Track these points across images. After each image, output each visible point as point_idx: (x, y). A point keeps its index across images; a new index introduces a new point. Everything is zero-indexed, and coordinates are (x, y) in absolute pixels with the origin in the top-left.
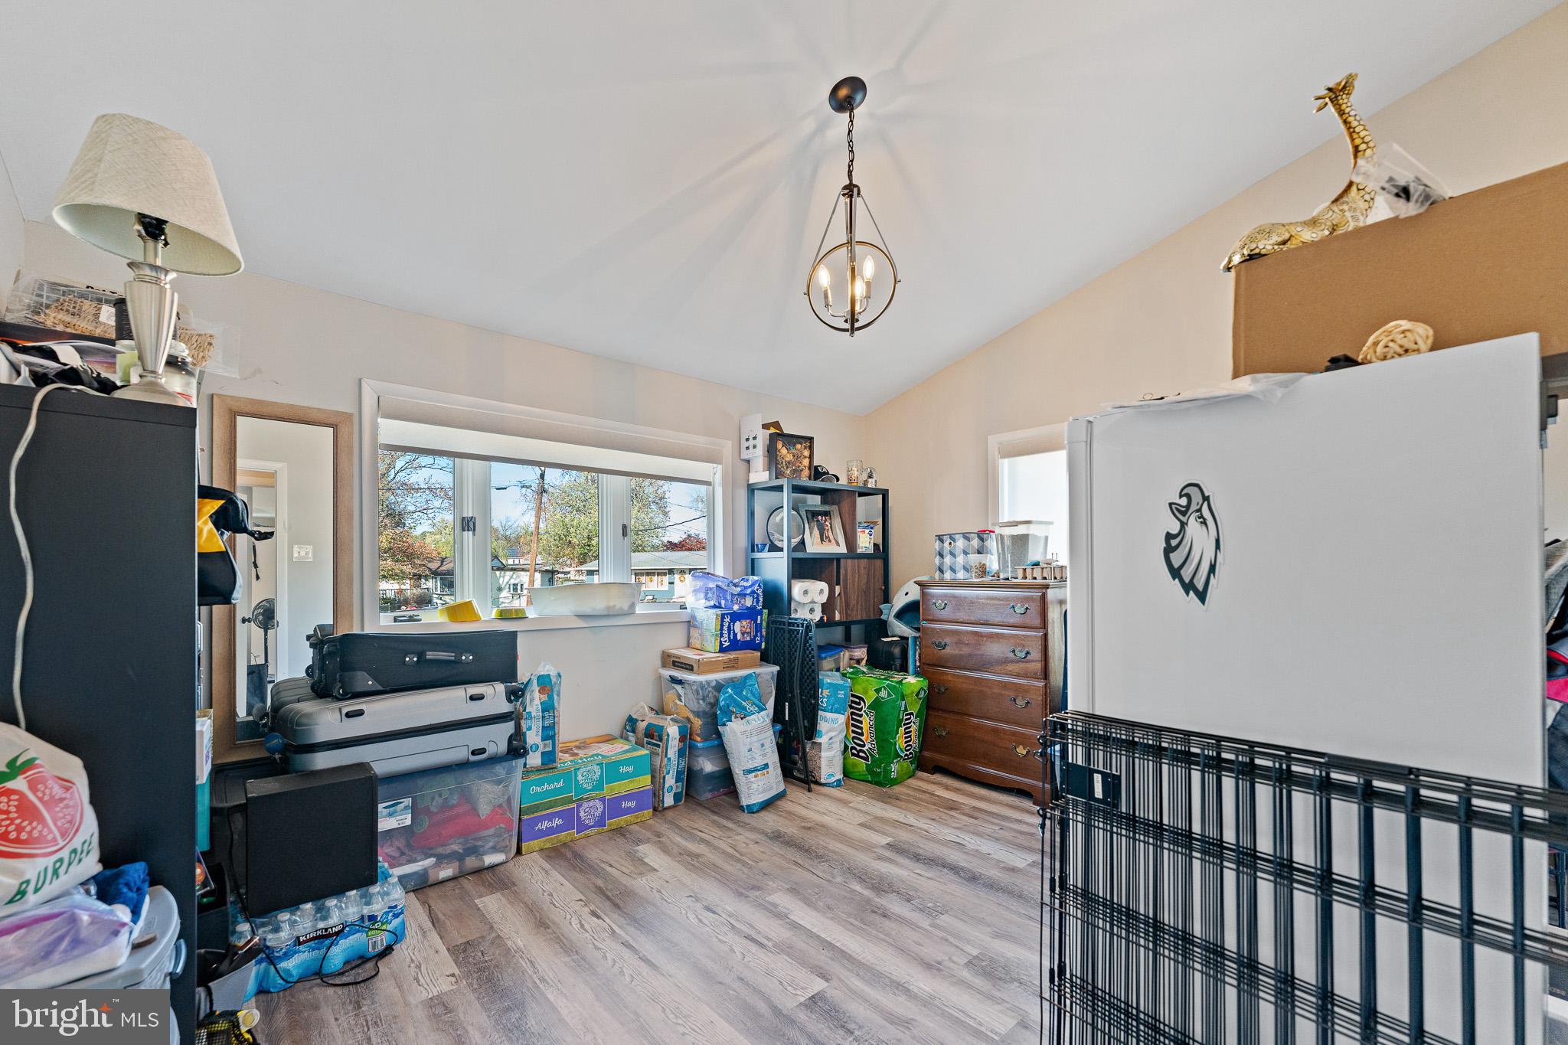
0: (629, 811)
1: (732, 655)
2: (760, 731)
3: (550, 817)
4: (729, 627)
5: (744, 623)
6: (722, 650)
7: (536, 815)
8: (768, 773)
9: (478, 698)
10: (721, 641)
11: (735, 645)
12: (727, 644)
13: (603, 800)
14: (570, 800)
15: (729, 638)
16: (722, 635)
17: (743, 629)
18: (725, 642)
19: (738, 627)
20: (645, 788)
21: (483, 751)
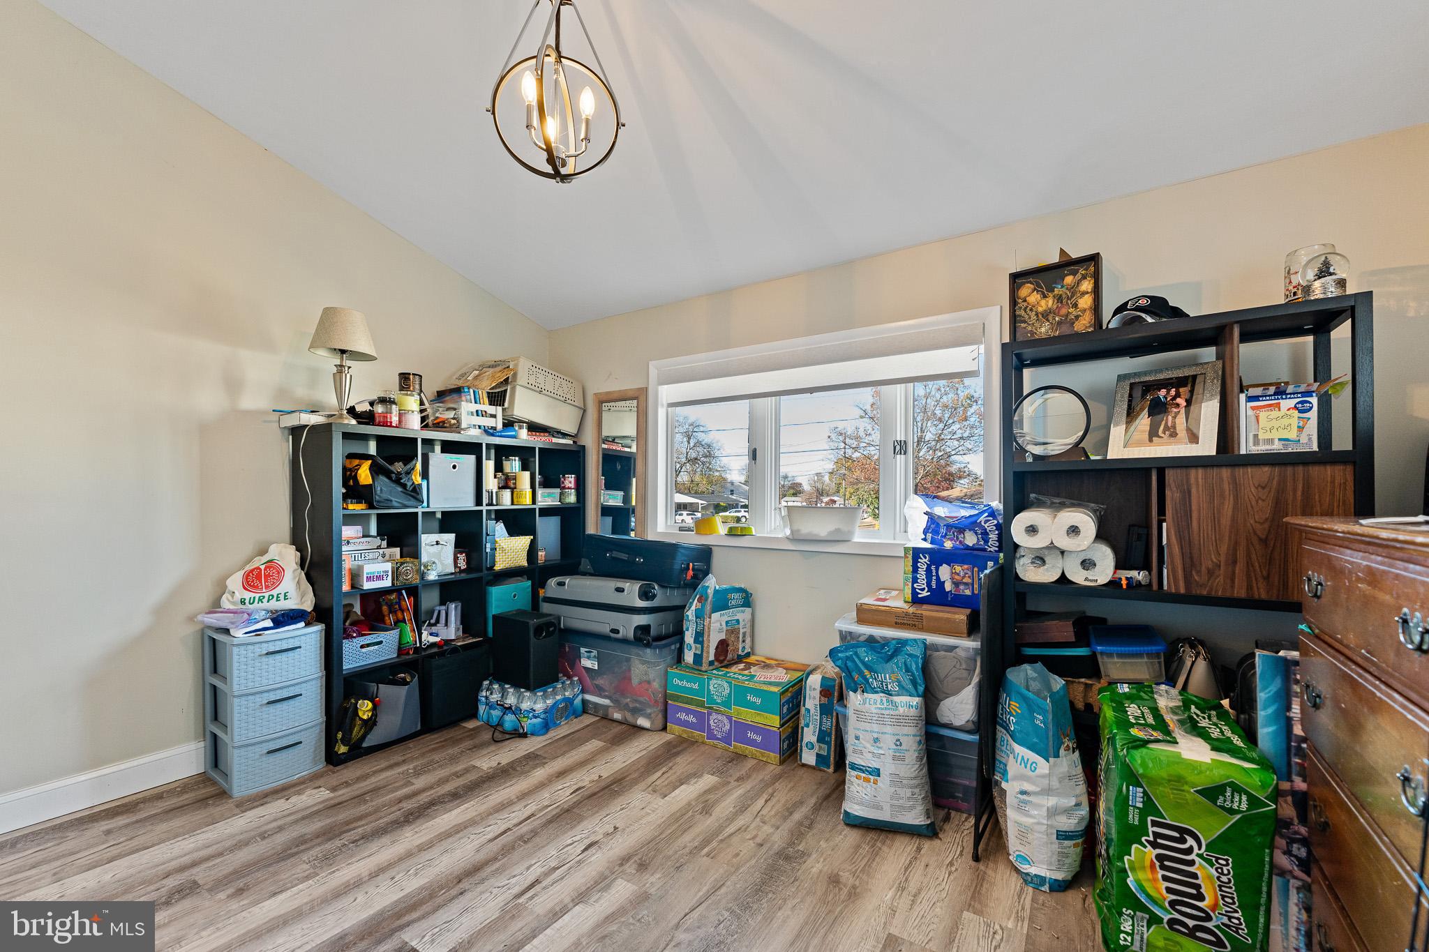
0: (752, 743)
1: (927, 611)
2: (899, 720)
3: (688, 712)
4: (928, 571)
5: (958, 568)
6: (916, 600)
7: (676, 703)
8: (875, 782)
9: (620, 590)
10: (913, 589)
11: (939, 597)
12: (925, 594)
13: (730, 718)
14: (701, 704)
15: (929, 584)
16: (915, 580)
17: (956, 577)
18: (923, 589)
19: (945, 572)
20: (771, 728)
21: (617, 632)
